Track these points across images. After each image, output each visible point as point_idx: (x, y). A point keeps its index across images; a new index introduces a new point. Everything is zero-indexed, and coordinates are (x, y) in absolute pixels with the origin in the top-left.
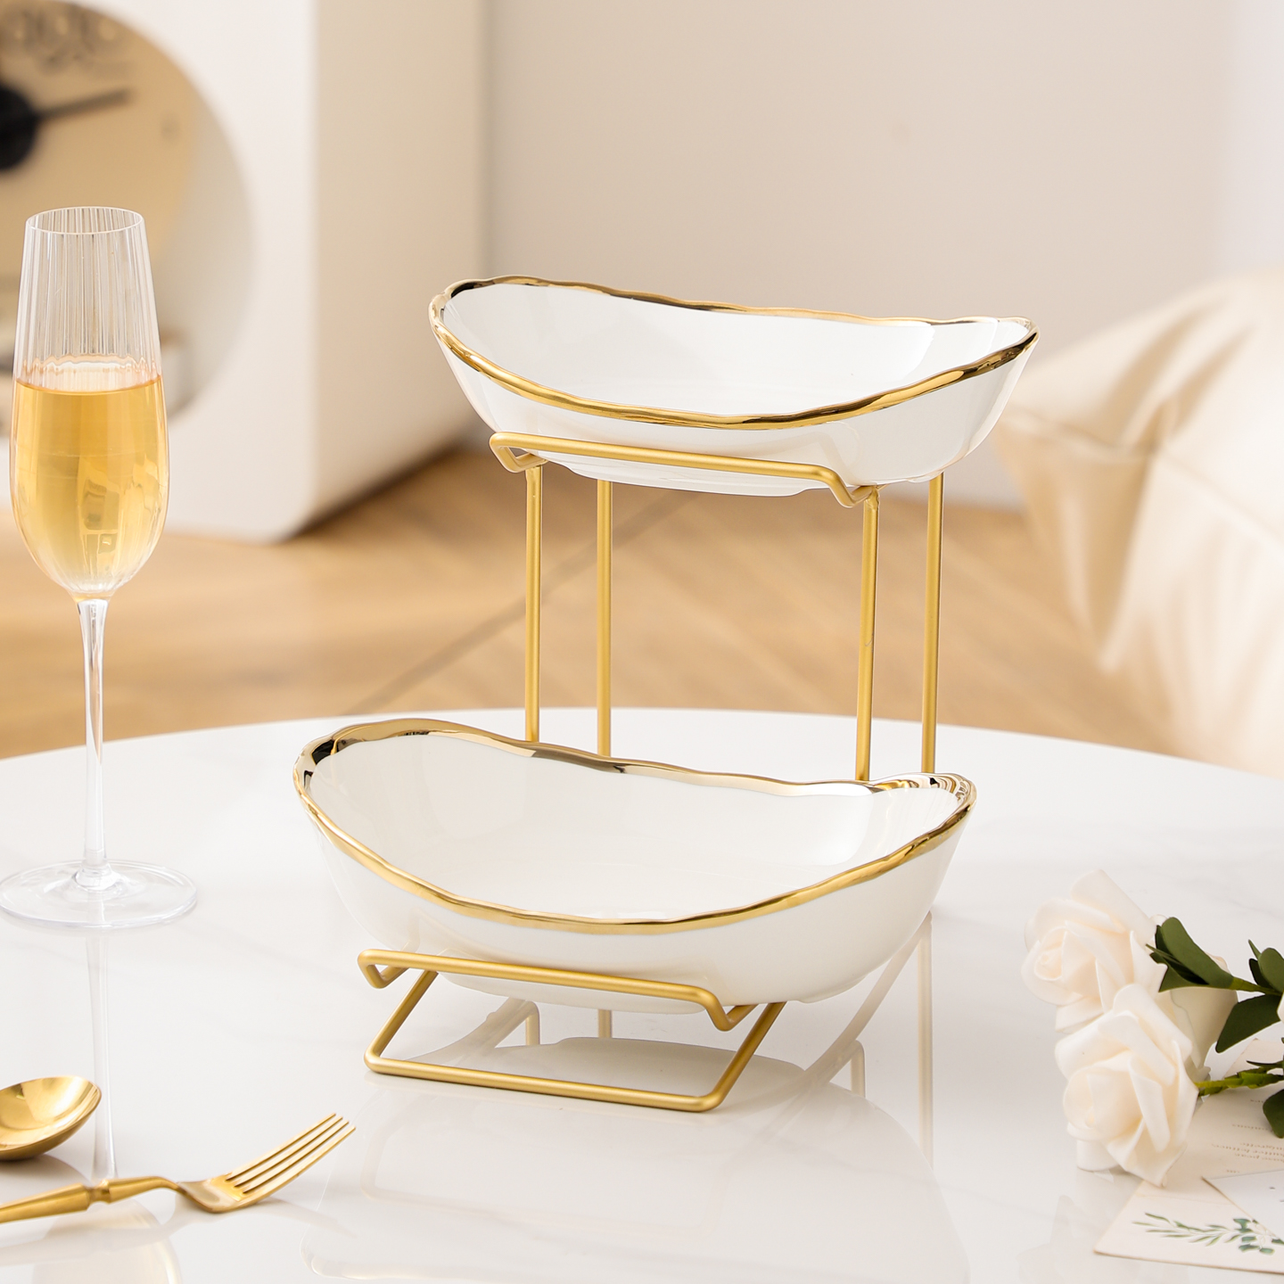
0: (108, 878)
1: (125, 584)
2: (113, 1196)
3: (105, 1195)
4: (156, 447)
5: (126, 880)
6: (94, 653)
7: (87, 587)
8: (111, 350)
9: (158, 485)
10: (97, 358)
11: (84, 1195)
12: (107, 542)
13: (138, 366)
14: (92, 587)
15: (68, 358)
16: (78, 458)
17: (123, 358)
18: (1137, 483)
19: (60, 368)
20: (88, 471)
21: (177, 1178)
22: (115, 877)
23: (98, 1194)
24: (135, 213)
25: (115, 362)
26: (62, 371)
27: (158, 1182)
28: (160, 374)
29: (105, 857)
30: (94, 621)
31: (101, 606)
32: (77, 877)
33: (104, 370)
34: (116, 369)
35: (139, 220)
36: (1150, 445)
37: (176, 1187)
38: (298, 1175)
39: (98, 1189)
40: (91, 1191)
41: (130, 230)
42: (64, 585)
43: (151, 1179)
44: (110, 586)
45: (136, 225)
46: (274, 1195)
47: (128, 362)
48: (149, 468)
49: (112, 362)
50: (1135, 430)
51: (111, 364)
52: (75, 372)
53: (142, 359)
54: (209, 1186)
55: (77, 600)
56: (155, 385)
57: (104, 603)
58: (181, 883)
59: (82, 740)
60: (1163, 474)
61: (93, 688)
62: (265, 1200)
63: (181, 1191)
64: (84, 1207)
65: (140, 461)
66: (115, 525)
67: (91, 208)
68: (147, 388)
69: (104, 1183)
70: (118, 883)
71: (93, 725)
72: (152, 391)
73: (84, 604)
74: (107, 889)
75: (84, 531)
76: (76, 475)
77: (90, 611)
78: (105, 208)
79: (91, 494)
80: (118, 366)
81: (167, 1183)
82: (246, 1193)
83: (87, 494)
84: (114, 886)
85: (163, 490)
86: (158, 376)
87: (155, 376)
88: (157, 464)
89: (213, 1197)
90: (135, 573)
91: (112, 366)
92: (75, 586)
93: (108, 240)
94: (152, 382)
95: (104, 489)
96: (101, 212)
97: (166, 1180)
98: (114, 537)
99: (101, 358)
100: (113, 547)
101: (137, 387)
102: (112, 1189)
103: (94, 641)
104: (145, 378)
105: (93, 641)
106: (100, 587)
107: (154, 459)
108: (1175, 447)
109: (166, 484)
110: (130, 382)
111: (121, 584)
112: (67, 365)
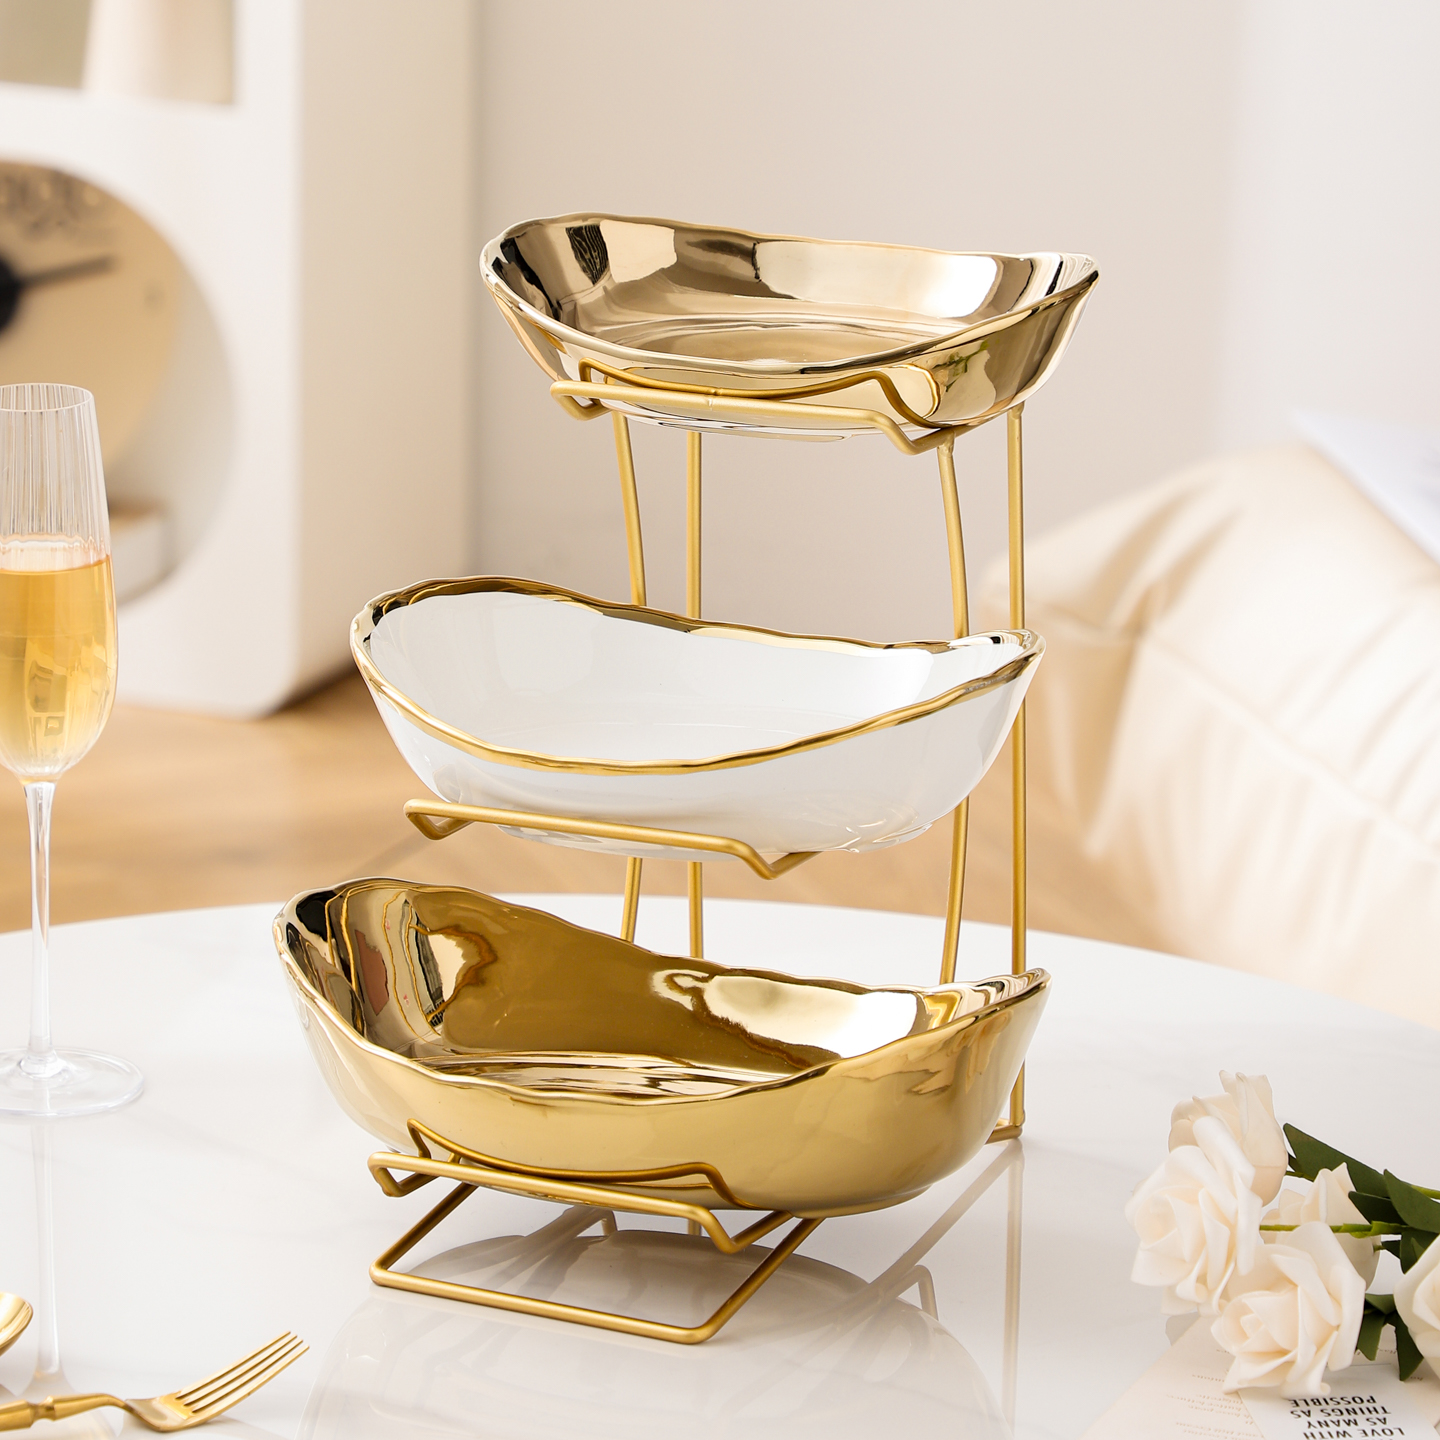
0: (52, 1067)
1: (73, 768)
2: (57, 1414)
3: (50, 1412)
4: (105, 628)
5: (73, 1067)
6: (41, 835)
7: (33, 770)
8: (60, 528)
9: (106, 668)
10: (46, 537)
11: (28, 1412)
12: (53, 724)
13: (86, 546)
14: (39, 770)
15: (15, 536)
16: (26, 639)
17: (71, 537)
18: (1123, 667)
19: (7, 547)
20: (34, 653)
21: (124, 1396)
22: (61, 1064)
23: (42, 1411)
24: (85, 390)
25: (64, 541)
26: (10, 550)
27: (105, 1399)
28: (109, 554)
29: (51, 1043)
30: (40, 805)
31: (48, 789)
32: (22, 1064)
33: (52, 549)
34: (64, 549)
35: (89, 397)
36: (1137, 628)
37: (122, 1404)
38: (249, 1394)
39: (43, 1406)
40: (34, 1407)
41: (79, 408)
42: (10, 767)
43: (97, 1396)
44: (57, 769)
45: (86, 402)
46: (224, 1414)
47: (76, 541)
48: (97, 651)
49: (60, 541)
50: (1122, 613)
51: (59, 543)
52: (22, 550)
53: (91, 538)
54: (157, 1405)
55: (24, 783)
56: (104, 565)
57: (52, 787)
58: (128, 1070)
59: (28, 925)
60: (1151, 658)
61: (40, 869)
62: (216, 1419)
63: (128, 1408)
64: (28, 1425)
65: (88, 643)
66: (62, 707)
67: (41, 384)
68: (96, 568)
69: (49, 1400)
70: (64, 1070)
71: (40, 908)
72: (100, 571)
73: (30, 787)
74: (52, 1077)
75: (31, 712)
76: (24, 656)
77: (36, 792)
78: (55, 385)
79: (40, 678)
80: (67, 545)
81: (114, 1400)
82: (195, 1412)
83: (33, 678)
84: (60, 1073)
85: (111, 672)
86: (107, 556)
87: (104, 556)
88: (104, 647)
89: (161, 1416)
90: (83, 756)
91: (61, 545)
92: (21, 769)
93: (57, 417)
94: (99, 563)
95: (50, 672)
96: (50, 389)
97: (113, 1397)
98: (61, 720)
99: (49, 537)
100: (60, 730)
101: (88, 567)
102: (57, 1406)
103: (41, 824)
104: (93, 559)
105: (39, 823)
106: (47, 770)
107: (102, 642)
108: (1164, 631)
109: (114, 666)
110: (78, 562)
111: (68, 767)
112: (15, 543)
